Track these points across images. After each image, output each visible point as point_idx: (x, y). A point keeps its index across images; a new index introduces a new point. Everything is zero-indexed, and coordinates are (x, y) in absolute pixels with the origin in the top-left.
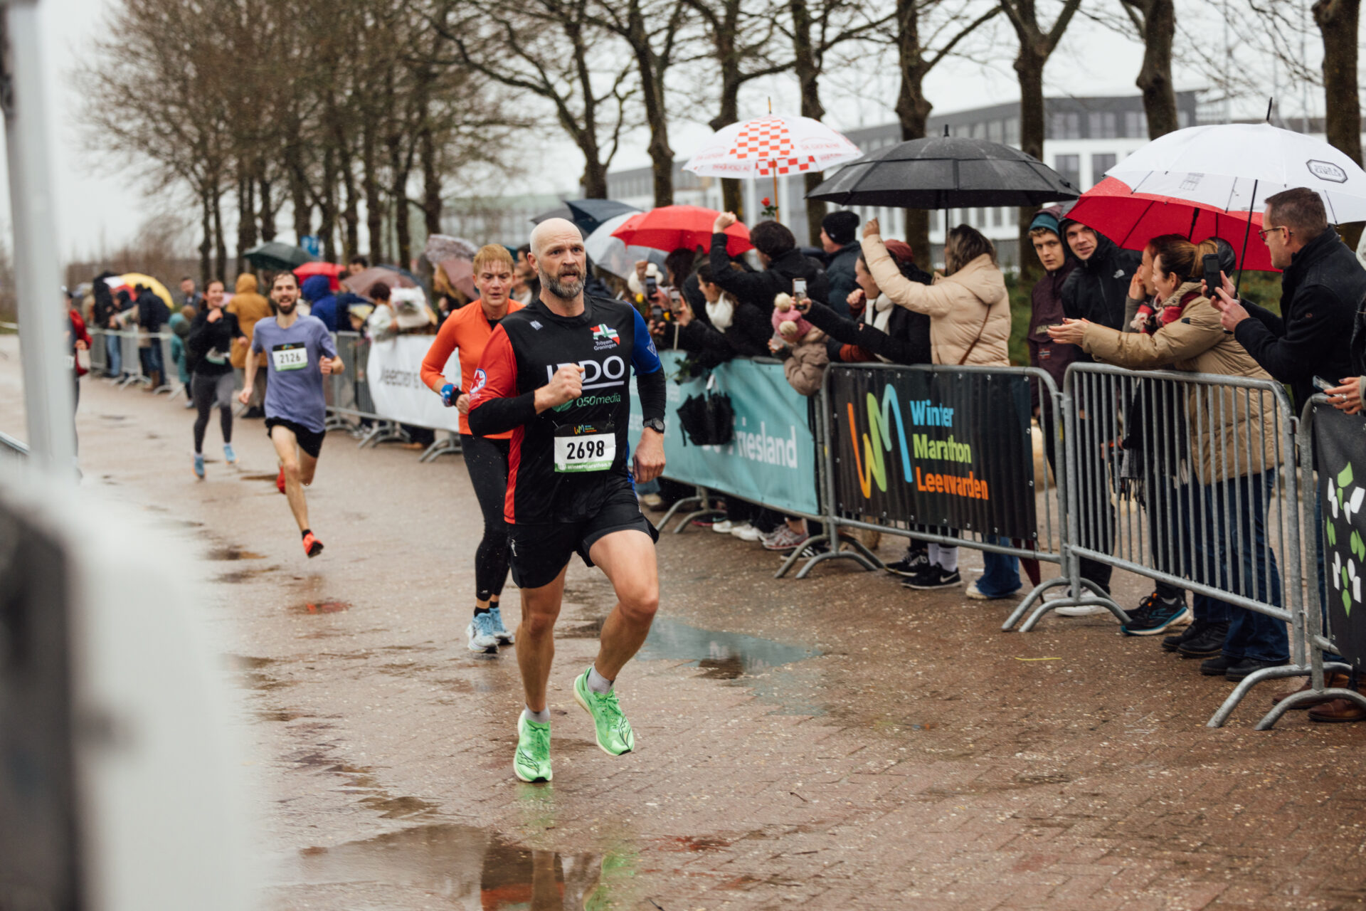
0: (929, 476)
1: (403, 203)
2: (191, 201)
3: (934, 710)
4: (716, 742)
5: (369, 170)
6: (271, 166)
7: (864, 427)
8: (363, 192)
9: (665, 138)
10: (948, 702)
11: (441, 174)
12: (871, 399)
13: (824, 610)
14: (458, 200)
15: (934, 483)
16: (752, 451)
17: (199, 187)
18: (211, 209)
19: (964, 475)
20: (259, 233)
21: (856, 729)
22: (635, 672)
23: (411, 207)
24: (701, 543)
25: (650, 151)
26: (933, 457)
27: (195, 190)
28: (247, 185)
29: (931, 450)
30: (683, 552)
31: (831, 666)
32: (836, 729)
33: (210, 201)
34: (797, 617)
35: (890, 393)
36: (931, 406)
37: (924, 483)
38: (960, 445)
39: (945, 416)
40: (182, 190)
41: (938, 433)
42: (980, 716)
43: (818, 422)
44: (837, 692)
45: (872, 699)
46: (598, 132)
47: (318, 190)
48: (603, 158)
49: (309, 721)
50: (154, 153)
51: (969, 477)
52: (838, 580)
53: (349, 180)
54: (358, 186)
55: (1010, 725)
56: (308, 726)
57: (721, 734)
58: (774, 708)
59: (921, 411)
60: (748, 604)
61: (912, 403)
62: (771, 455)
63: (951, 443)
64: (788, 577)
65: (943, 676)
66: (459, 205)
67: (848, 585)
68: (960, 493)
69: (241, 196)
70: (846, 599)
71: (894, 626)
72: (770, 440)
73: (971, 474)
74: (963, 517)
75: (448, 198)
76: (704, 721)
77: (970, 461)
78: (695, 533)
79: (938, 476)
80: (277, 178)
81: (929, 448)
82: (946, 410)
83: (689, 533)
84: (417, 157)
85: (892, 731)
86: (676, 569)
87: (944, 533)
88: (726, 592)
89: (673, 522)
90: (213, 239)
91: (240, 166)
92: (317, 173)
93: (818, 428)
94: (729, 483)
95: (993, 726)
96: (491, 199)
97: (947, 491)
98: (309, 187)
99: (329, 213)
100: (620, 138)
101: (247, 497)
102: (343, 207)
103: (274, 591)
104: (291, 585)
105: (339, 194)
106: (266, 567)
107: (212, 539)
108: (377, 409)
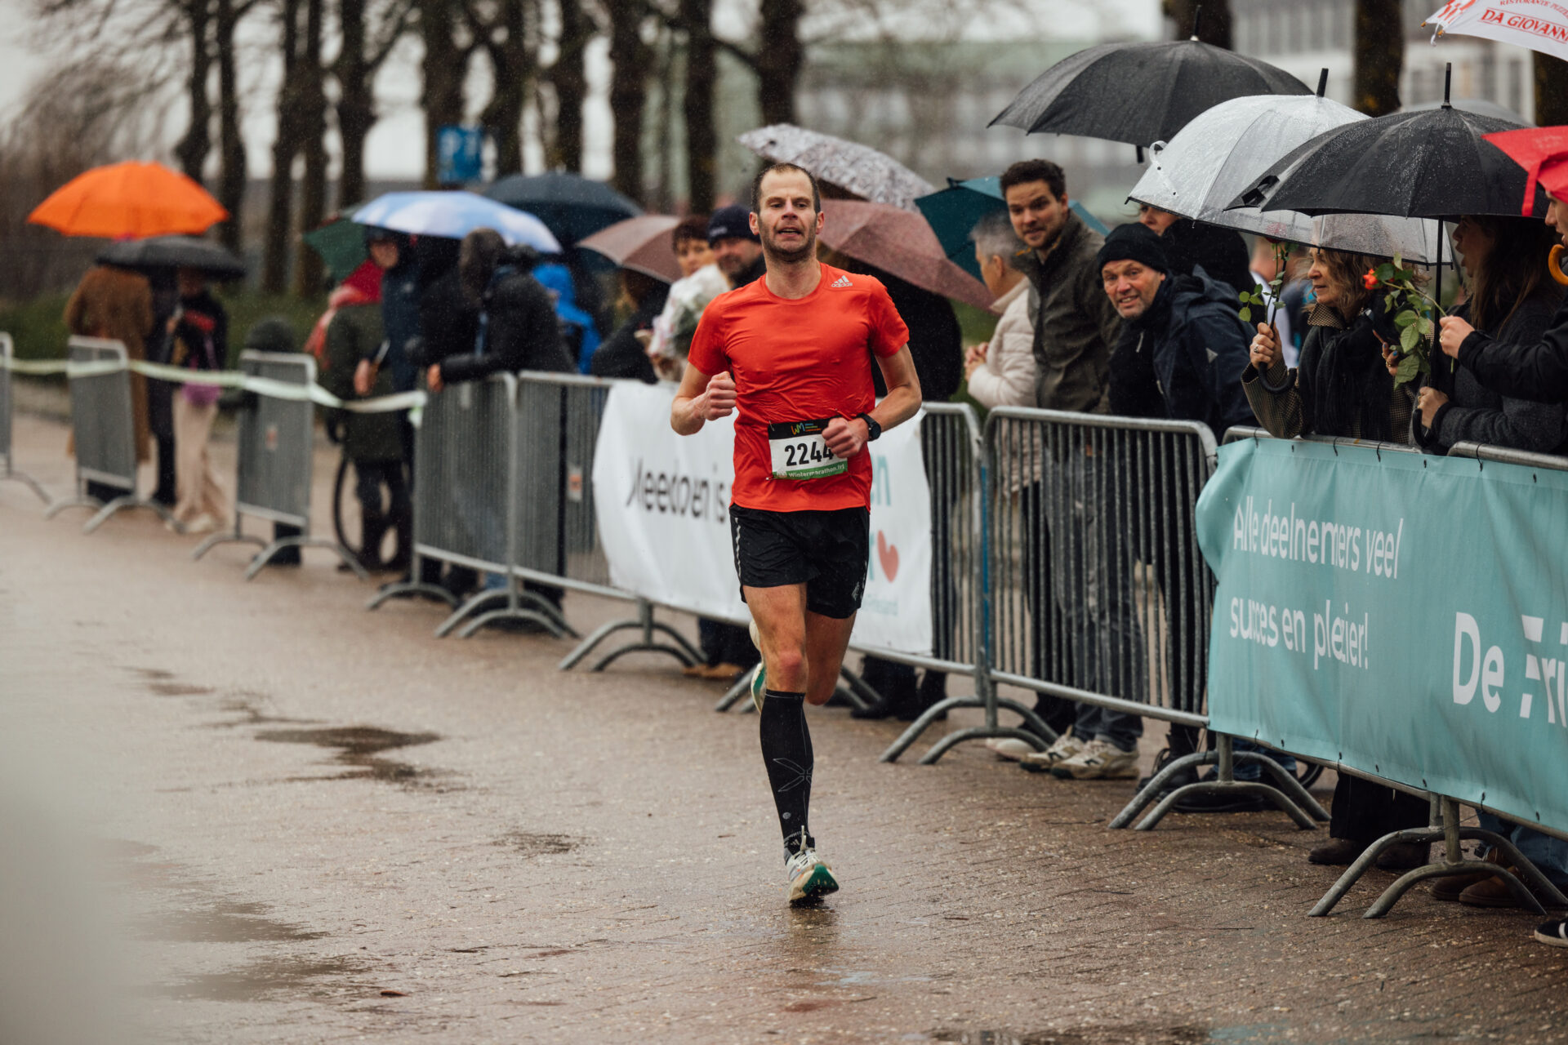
1: (705, 48)
8: (603, 18)
18: (212, 50)
20: (331, 116)
23: (725, 62)
30: (1385, 967)
33: (211, 31)
47: (486, 8)
66: (850, 60)
69: (287, 18)
75: (819, 40)
78: (1419, 919)
83: (1403, 918)
86: (1367, 1009)
89: (1365, 887)
90: (215, 127)
94: (1516, 791)
98: (467, 4)
99: (513, 69)
101: (270, 784)
102: (549, 54)
103: (329, 1023)
104: (373, 1010)
105: (540, 18)
106: (314, 960)
107: (179, 886)
108: (614, 574)
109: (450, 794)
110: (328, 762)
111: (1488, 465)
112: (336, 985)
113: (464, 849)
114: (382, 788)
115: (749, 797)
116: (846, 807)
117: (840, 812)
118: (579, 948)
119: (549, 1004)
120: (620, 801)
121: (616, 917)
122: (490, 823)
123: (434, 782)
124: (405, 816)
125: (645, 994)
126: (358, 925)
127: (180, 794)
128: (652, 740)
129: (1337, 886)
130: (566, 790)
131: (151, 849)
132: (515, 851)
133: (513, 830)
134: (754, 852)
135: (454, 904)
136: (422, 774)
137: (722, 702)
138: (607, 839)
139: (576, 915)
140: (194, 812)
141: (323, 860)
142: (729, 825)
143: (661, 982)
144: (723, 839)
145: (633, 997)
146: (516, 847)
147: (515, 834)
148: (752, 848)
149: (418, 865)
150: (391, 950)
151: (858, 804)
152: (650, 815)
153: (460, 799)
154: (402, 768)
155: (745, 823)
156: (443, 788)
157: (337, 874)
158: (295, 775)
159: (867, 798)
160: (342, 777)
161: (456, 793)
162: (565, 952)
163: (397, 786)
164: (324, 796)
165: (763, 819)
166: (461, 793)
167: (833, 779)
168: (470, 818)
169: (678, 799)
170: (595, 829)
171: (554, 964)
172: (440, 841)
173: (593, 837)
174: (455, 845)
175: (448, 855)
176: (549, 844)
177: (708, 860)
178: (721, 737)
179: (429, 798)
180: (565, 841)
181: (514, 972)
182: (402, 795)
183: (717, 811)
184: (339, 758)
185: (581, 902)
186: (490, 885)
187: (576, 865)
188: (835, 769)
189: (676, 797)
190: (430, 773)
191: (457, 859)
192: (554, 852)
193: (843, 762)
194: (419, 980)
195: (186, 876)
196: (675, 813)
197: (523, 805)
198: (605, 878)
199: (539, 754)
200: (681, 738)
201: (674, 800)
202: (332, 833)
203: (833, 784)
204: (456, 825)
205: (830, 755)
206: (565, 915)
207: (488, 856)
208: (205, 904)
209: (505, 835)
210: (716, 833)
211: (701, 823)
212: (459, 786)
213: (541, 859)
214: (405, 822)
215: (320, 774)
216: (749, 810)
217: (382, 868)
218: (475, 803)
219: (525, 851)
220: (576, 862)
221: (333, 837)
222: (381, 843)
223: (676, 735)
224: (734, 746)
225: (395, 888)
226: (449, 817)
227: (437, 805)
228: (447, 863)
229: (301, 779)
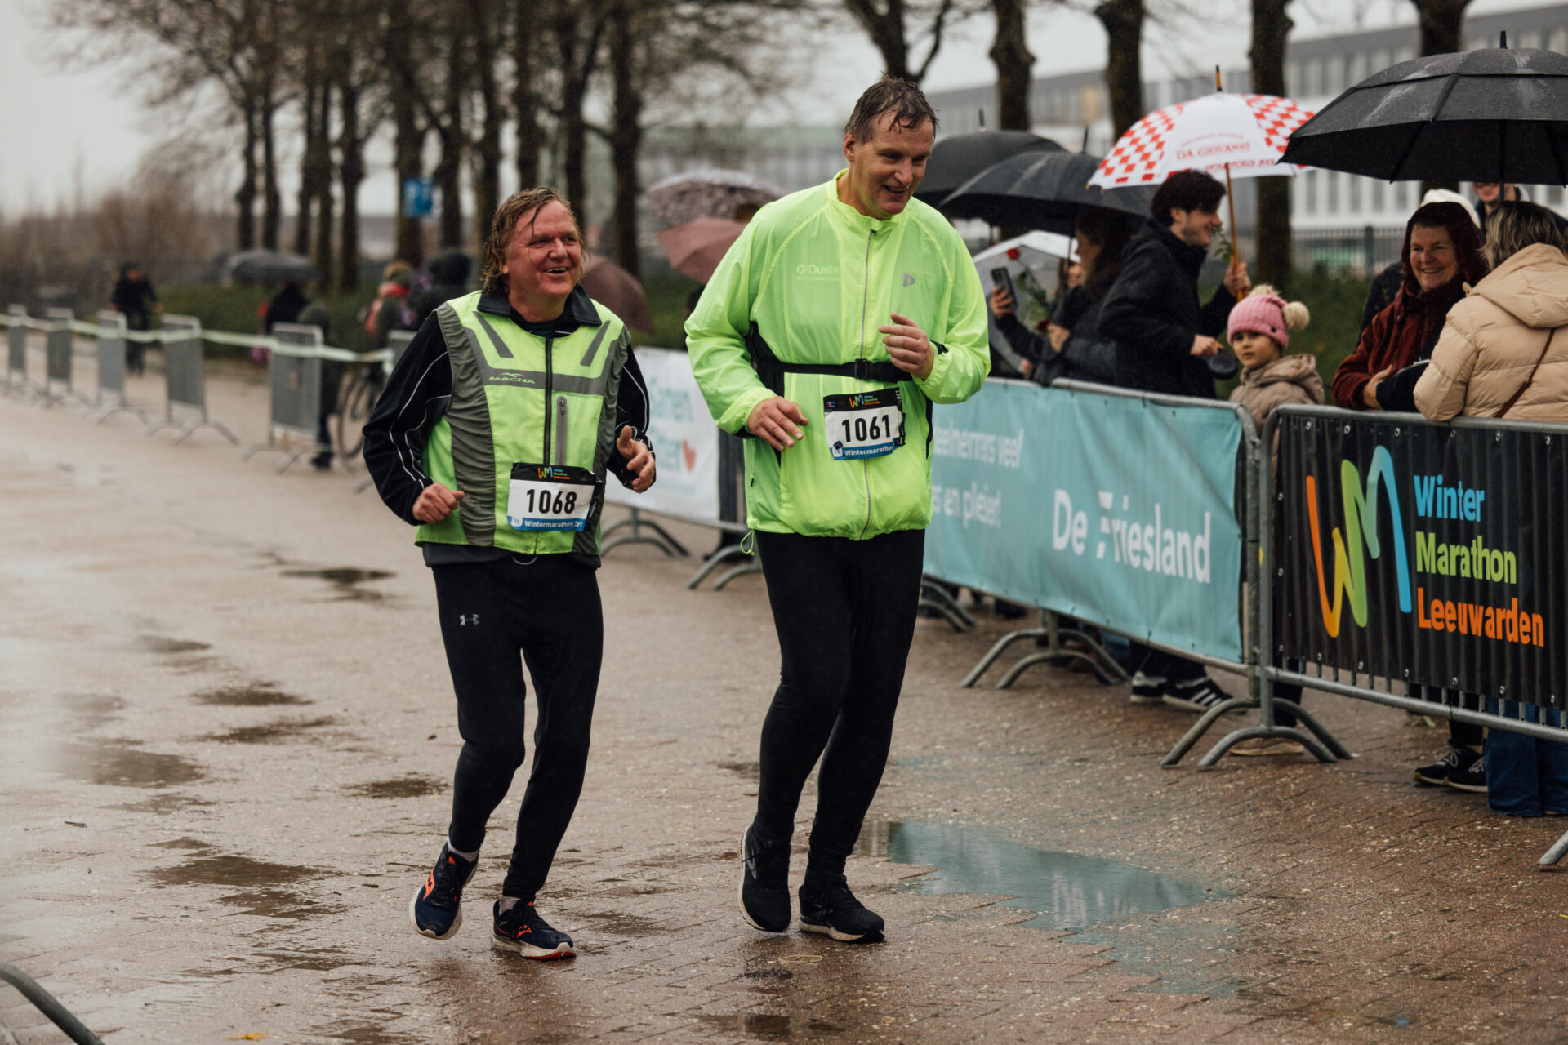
0: (1436, 603)
1: (576, 128)
2: (224, 116)
3: (1415, 994)
4: (1042, 1032)
5: (523, 73)
6: (360, 64)
7: (1332, 515)
8: (513, 110)
9: (1020, 33)
10: (1438, 983)
11: (644, 86)
12: (1348, 470)
13: (1241, 823)
14: (671, 129)
15: (1444, 616)
16: (1135, 552)
17: (241, 94)
18: (259, 132)
19: (1501, 604)
20: (336, 173)
21: (1280, 1020)
22: (914, 913)
24: (1041, 706)
25: (994, 54)
26: (1444, 571)
27: (234, 98)
28: (319, 92)
29: (1441, 559)
30: (1009, 720)
31: (1245, 916)
32: (1247, 1019)
33: (258, 118)
34: (1194, 832)
35: (1382, 461)
36: (1443, 486)
37: (1427, 616)
38: (1496, 554)
39: (1470, 503)
40: (211, 96)
41: (1455, 532)
42: (1492, 1009)
43: (1250, 506)
44: (1253, 958)
45: (1309, 972)
46: (909, 20)
47: (438, 105)
48: (914, 63)
49: (362, 971)
50: (168, 35)
51: (1510, 608)
52: (1268, 775)
53: (490, 89)
54: (504, 100)
55: (1542, 1024)
56: (360, 980)
57: (1050, 1020)
58: (1144, 980)
59: (1429, 495)
60: (1113, 808)
61: (1417, 479)
62: (1168, 560)
63: (1478, 550)
64: (1183, 768)
65: (1434, 940)
66: (674, 138)
67: (1286, 785)
68: (1490, 634)
69: (308, 110)
70: (1280, 807)
71: (1357, 855)
72: (1169, 534)
73: (1515, 601)
74: (1493, 673)
75: (652, 125)
76: (1024, 997)
77: (1513, 581)
78: (1034, 688)
79: (1450, 605)
80: (370, 80)
81: (1438, 556)
82: (1470, 493)
83: (1023, 688)
84: (603, 54)
85: (1340, 1026)
86: (997, 747)
87: (1453, 701)
88: (1079, 787)
90: (260, 181)
91: (310, 60)
92: (436, 73)
93: (1250, 517)
94: (1095, 606)
95: (1512, 1024)
96: (724, 129)
97: (1463, 629)
98: (425, 102)
99: (453, 142)
100: (948, 31)
102: (478, 133)
103: (321, 758)
104: (350, 750)
105: (472, 109)
106: (311, 718)
107: (226, 670)
109: (405, 611)
111: (1077, 395)
112: (325, 734)
123: (394, 603)
129: (978, 668)
150: (363, 711)
153: (411, 614)
156: (400, 607)
158: (304, 599)
161: (408, 610)
166: (412, 610)
168: (417, 626)
182: (374, 611)
194: (381, 731)
212: (410, 606)
226: (404, 626)
227: (396, 618)
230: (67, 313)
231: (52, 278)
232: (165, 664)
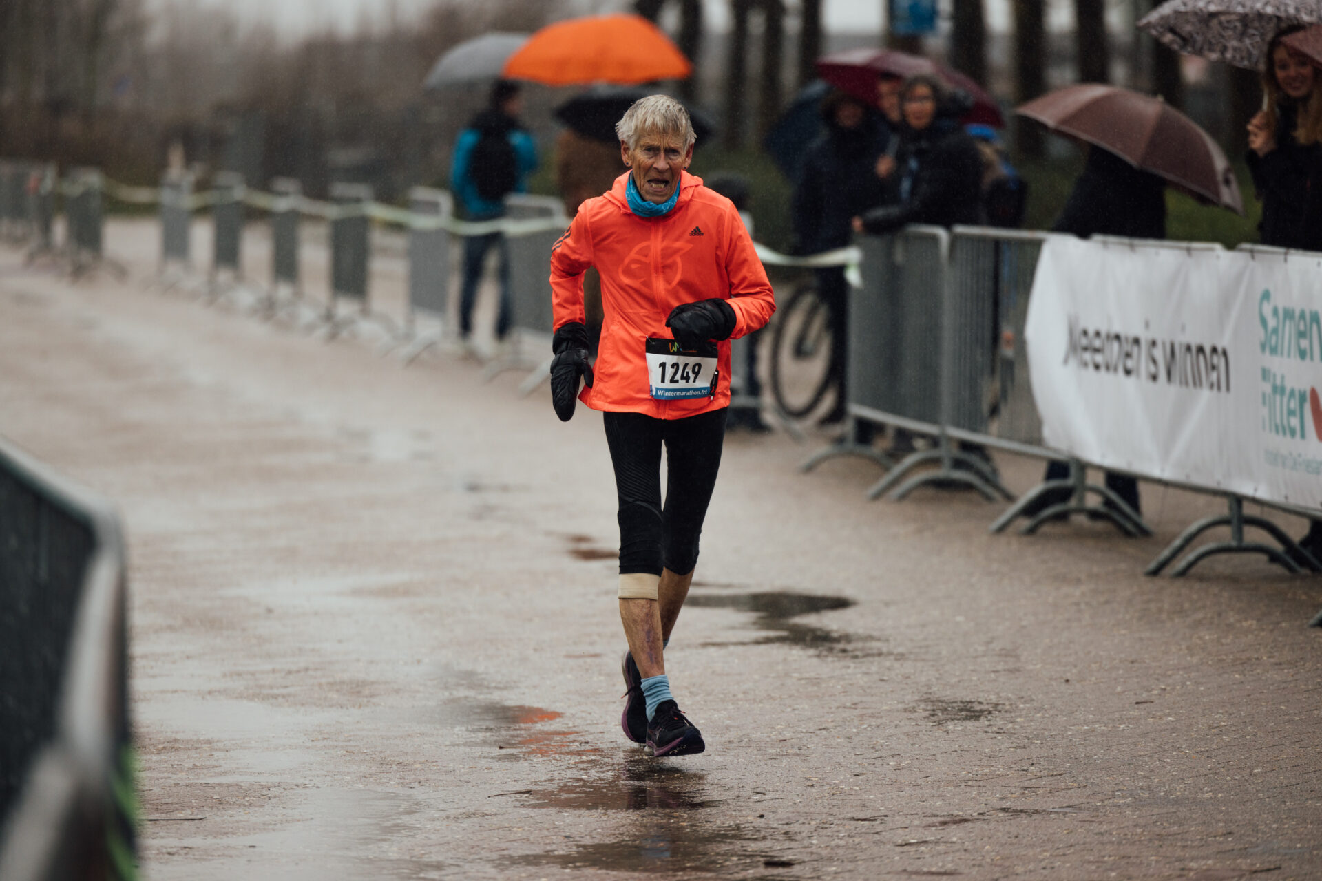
101: (682, 649)
106: (710, 829)
107: (579, 753)
108: (1047, 432)
109: (865, 659)
110: (744, 627)
112: (729, 854)
113: (873, 716)
114: (797, 655)
115: (1171, 662)
116: (1270, 672)
117: (1263, 678)
118: (981, 817)
119: (945, 874)
120: (1039, 666)
121: (1021, 786)
122: (903, 689)
123: (849, 647)
124: (816, 681)
125: (1043, 864)
126: (758, 793)
127: (589, 660)
128: (1077, 604)
130: (984, 656)
131: (553, 715)
132: (925, 718)
133: (926, 696)
134: (1170, 718)
135: (857, 772)
136: (838, 640)
137: (1152, 565)
138: (1022, 706)
139: (981, 783)
140: (602, 678)
141: (728, 727)
142: (1148, 691)
143: (1061, 852)
144: (1141, 706)
145: (1031, 867)
146: (927, 713)
147: (927, 700)
148: (1169, 715)
149: (824, 732)
150: (788, 818)
151: (1283, 669)
152: (1067, 681)
153: (874, 666)
154: (819, 633)
155: (1165, 689)
156: (858, 653)
157: (742, 741)
158: (709, 641)
159: (1292, 664)
160: (757, 642)
161: (871, 659)
162: (965, 821)
163: (812, 652)
164: (736, 661)
165: (1183, 684)
166: (877, 659)
167: (1260, 644)
168: (883, 683)
169: (1098, 664)
170: (1010, 695)
171: (955, 834)
172: (850, 708)
173: (1007, 703)
174: (865, 711)
175: (856, 722)
176: (961, 710)
177: (1122, 727)
178: (1148, 601)
179: (843, 663)
180: (978, 707)
181: (912, 841)
182: (815, 661)
183: (1137, 676)
184: (754, 623)
185: (987, 770)
186: (897, 753)
187: (986, 732)
188: (1263, 634)
189: (1095, 663)
190: (847, 638)
191: (865, 726)
192: (967, 718)
193: (1271, 627)
194: (814, 849)
195: (587, 743)
196: (1093, 679)
197: (938, 670)
198: (1015, 745)
199: (960, 619)
200: (1107, 602)
201: (1093, 665)
202: (741, 700)
203: (1259, 649)
204: (868, 691)
205: (1258, 620)
206: (970, 783)
207: (897, 722)
208: (603, 772)
209: (916, 701)
210: (1134, 699)
211: (1119, 689)
212: (875, 651)
213: (950, 726)
214: (815, 688)
215: (734, 640)
216: (1170, 676)
217: (787, 735)
218: (889, 669)
219: (935, 718)
220: (987, 729)
221: (741, 703)
222: (789, 710)
223: (1102, 599)
224: (1160, 610)
225: (798, 755)
226: (861, 683)
227: (850, 671)
228: (855, 730)
229: (714, 644)
230: (361, 190)
231: (349, 136)
232: (484, 742)
